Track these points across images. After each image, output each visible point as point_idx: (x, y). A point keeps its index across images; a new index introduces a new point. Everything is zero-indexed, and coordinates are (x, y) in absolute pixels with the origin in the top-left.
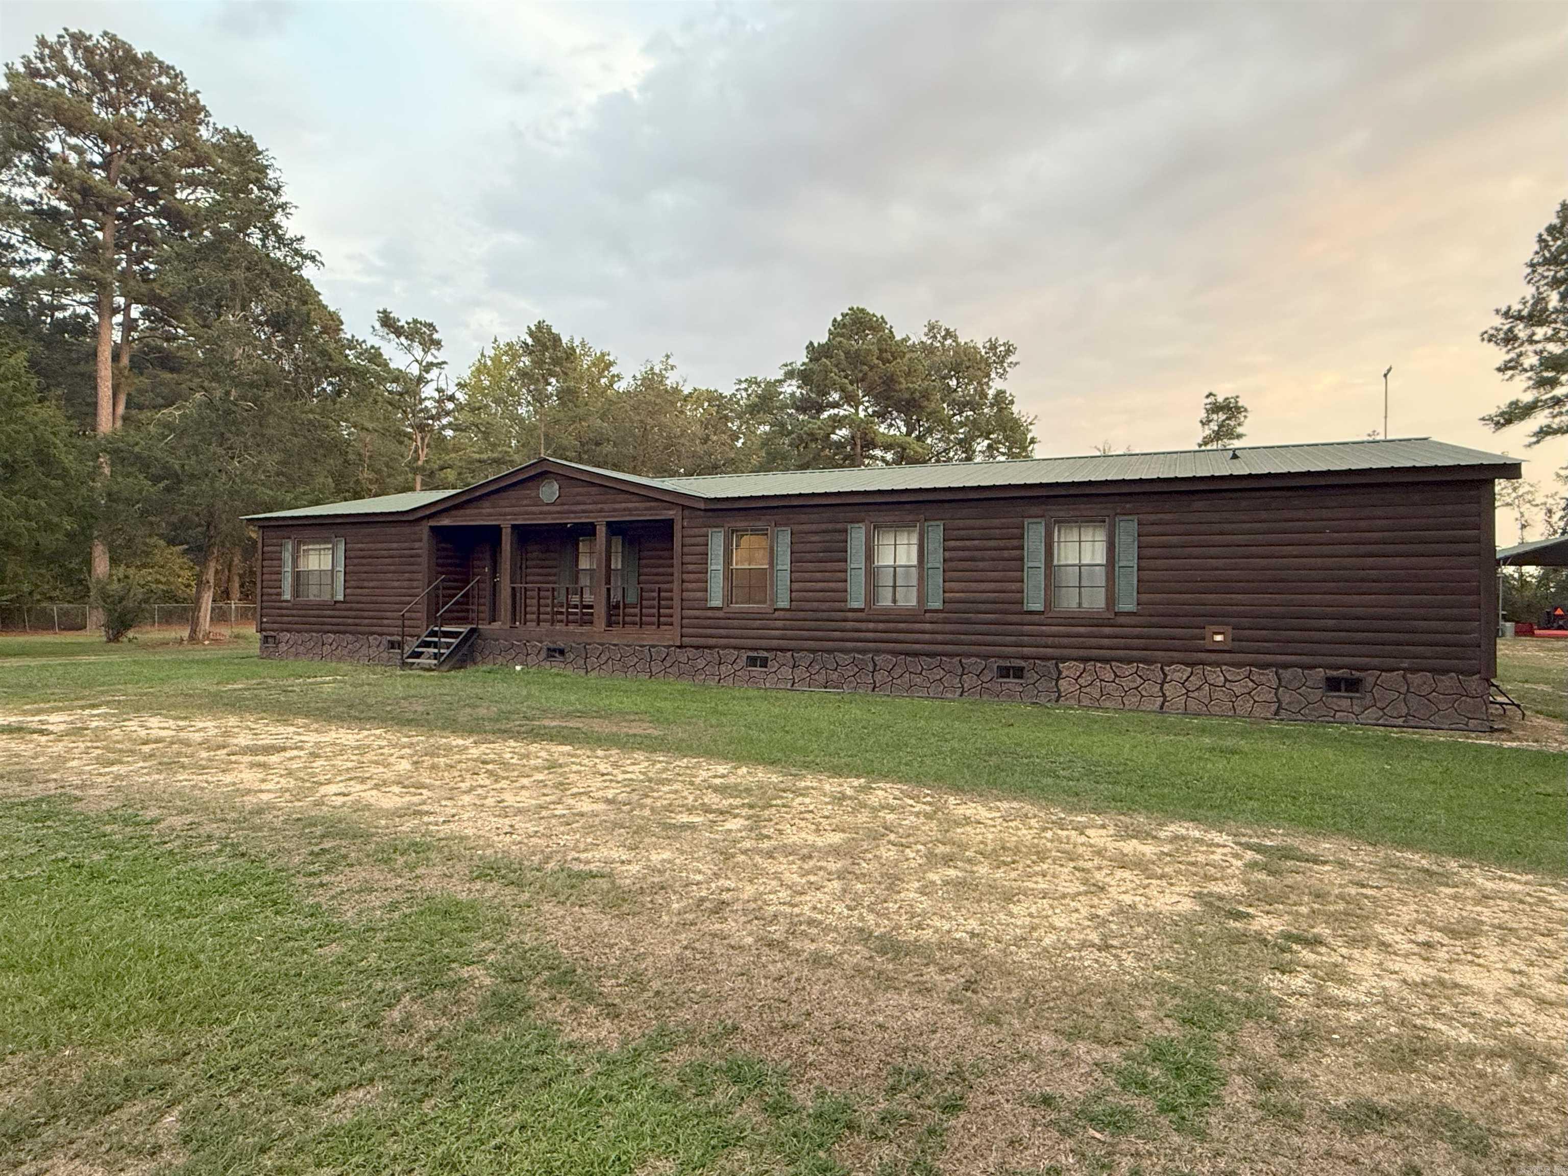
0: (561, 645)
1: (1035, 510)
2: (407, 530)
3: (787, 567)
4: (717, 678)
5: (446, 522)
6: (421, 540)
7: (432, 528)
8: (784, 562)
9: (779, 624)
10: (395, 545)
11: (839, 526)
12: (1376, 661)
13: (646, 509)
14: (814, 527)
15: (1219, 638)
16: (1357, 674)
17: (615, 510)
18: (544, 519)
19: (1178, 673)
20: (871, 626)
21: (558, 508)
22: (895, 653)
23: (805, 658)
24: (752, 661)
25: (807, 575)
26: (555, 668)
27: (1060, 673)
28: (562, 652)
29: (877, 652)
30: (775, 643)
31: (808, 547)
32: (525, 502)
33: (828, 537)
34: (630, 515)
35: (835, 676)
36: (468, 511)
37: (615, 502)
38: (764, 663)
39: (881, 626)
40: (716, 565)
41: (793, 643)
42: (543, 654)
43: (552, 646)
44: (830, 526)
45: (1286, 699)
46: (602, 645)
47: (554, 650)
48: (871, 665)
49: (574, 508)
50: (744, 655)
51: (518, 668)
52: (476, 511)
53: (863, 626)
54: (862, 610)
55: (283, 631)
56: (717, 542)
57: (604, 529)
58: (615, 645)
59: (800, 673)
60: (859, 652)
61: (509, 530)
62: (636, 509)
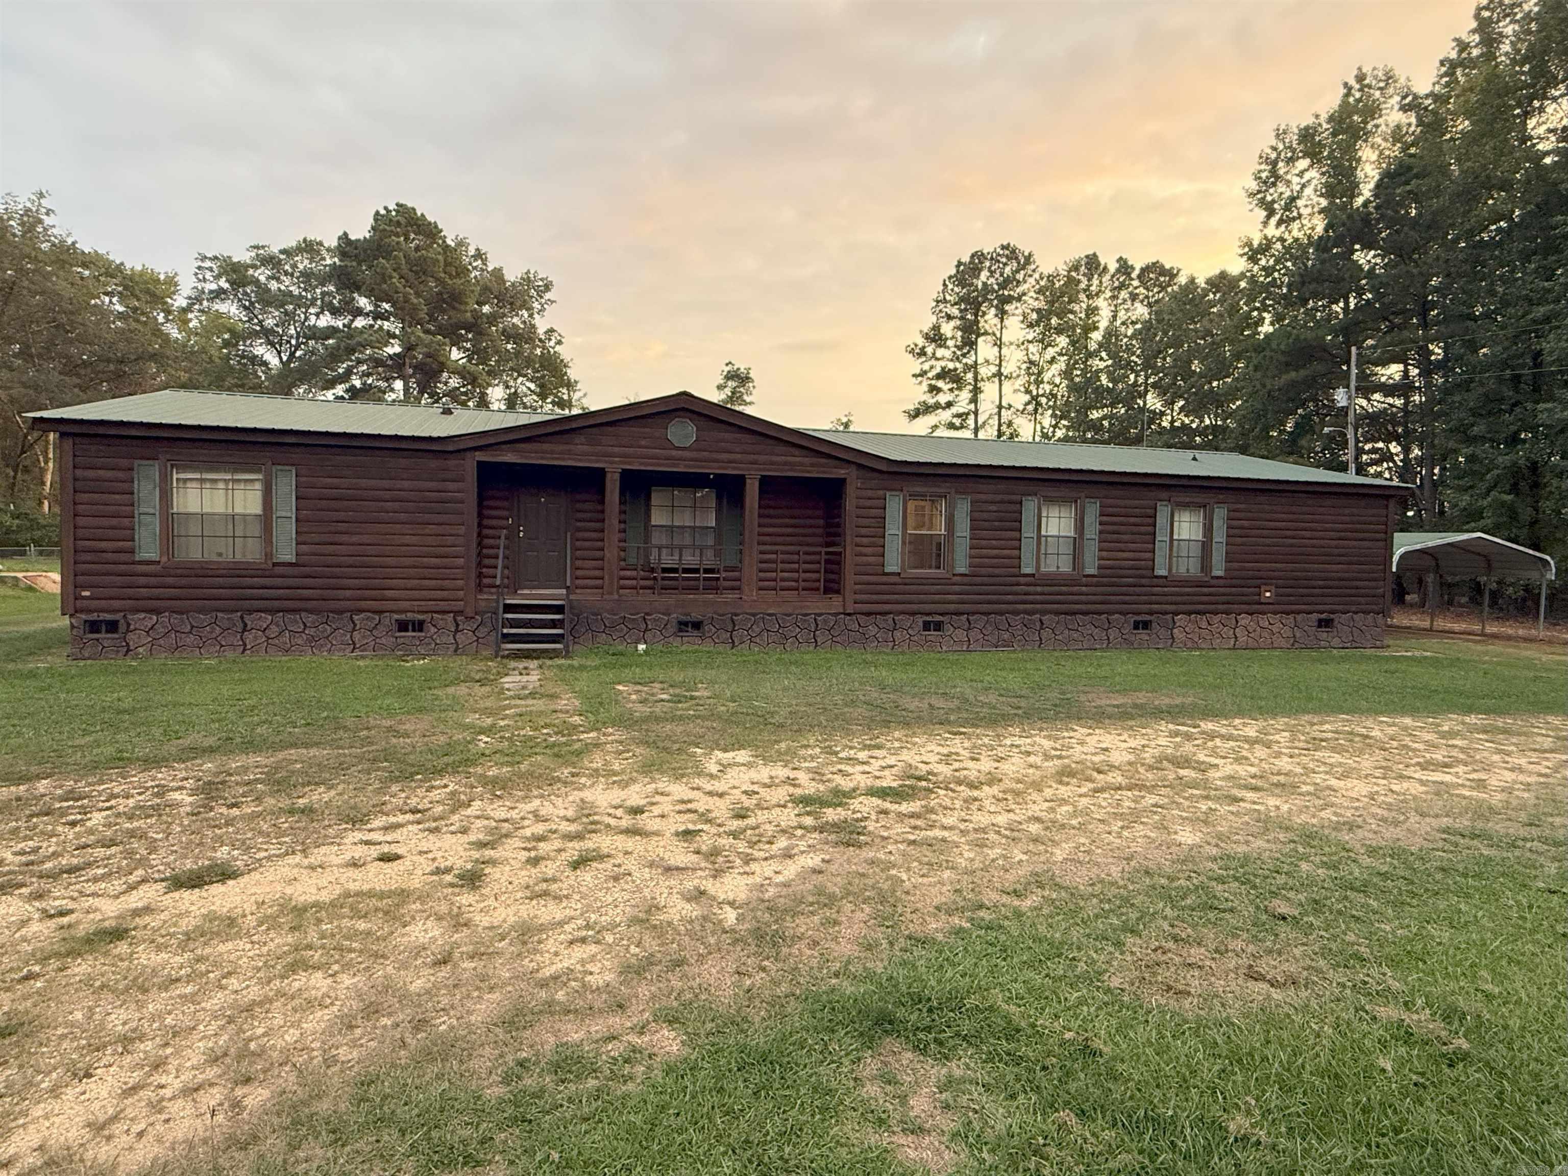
0: (696, 616)
1: (1164, 495)
2: (433, 464)
3: (967, 534)
4: (891, 644)
5: (509, 457)
6: (461, 480)
7: (482, 466)
8: (963, 528)
9: (957, 588)
10: (406, 484)
11: (1014, 497)
12: (1340, 607)
13: (812, 465)
14: (990, 497)
15: (1268, 594)
16: (1332, 616)
17: (772, 463)
18: (674, 465)
19: (1244, 620)
20: (1039, 589)
21: (694, 455)
22: (1057, 613)
23: (979, 621)
24: (927, 626)
25: (984, 542)
26: (689, 645)
27: (1174, 623)
28: (697, 625)
29: (1044, 613)
30: (952, 607)
31: (985, 515)
32: (643, 443)
33: (1003, 507)
34: (791, 470)
35: (1006, 636)
36: (546, 446)
37: (773, 454)
38: (938, 626)
39: (1047, 589)
40: (893, 528)
41: (967, 607)
42: (672, 628)
43: (684, 618)
44: (1006, 497)
45: (1298, 635)
46: (754, 615)
47: (686, 624)
48: (1038, 624)
49: (715, 456)
50: (920, 620)
51: (642, 647)
52: (561, 447)
53: (1031, 589)
54: (1033, 575)
55: (138, 611)
56: (894, 506)
57: (757, 484)
58: (769, 615)
59: (975, 634)
60: (1026, 612)
61: (617, 476)
62: (802, 464)
